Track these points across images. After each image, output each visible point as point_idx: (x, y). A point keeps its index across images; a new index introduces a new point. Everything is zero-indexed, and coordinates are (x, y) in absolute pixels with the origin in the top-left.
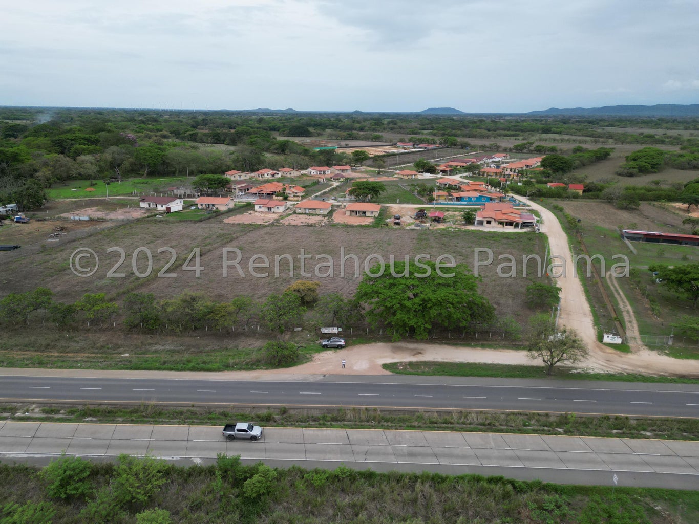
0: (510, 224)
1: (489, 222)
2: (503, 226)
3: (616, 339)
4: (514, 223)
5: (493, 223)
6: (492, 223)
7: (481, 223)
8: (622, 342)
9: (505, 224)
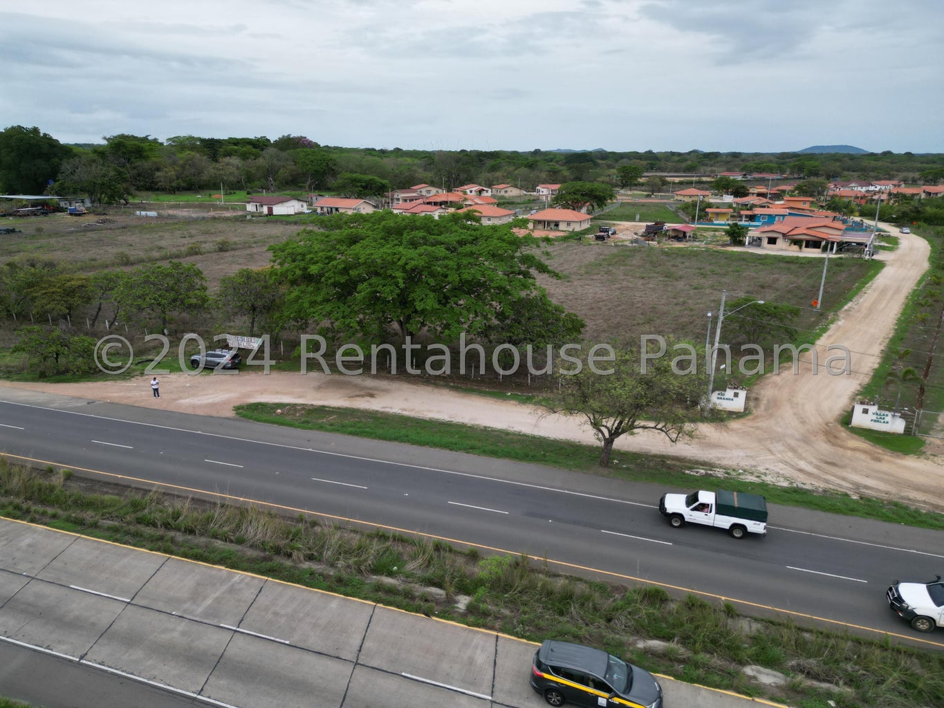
0: (815, 244)
1: (772, 241)
2: (801, 248)
3: (889, 418)
4: (823, 243)
5: (781, 243)
6: (778, 241)
7: (757, 242)
8: (908, 431)
9: (804, 244)
